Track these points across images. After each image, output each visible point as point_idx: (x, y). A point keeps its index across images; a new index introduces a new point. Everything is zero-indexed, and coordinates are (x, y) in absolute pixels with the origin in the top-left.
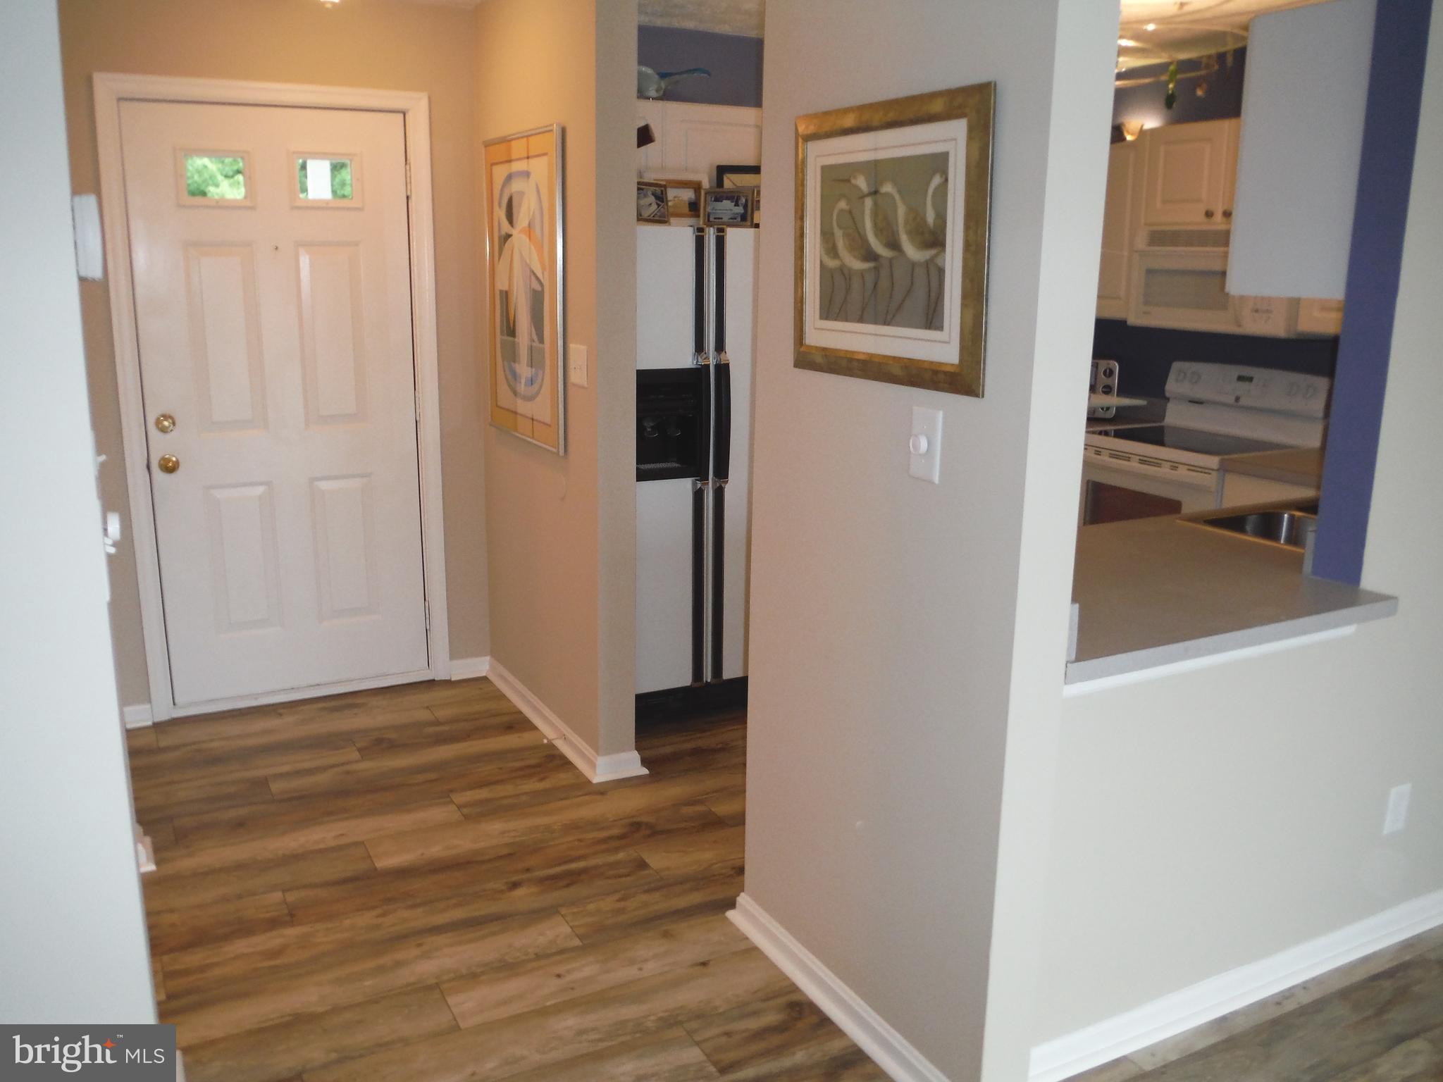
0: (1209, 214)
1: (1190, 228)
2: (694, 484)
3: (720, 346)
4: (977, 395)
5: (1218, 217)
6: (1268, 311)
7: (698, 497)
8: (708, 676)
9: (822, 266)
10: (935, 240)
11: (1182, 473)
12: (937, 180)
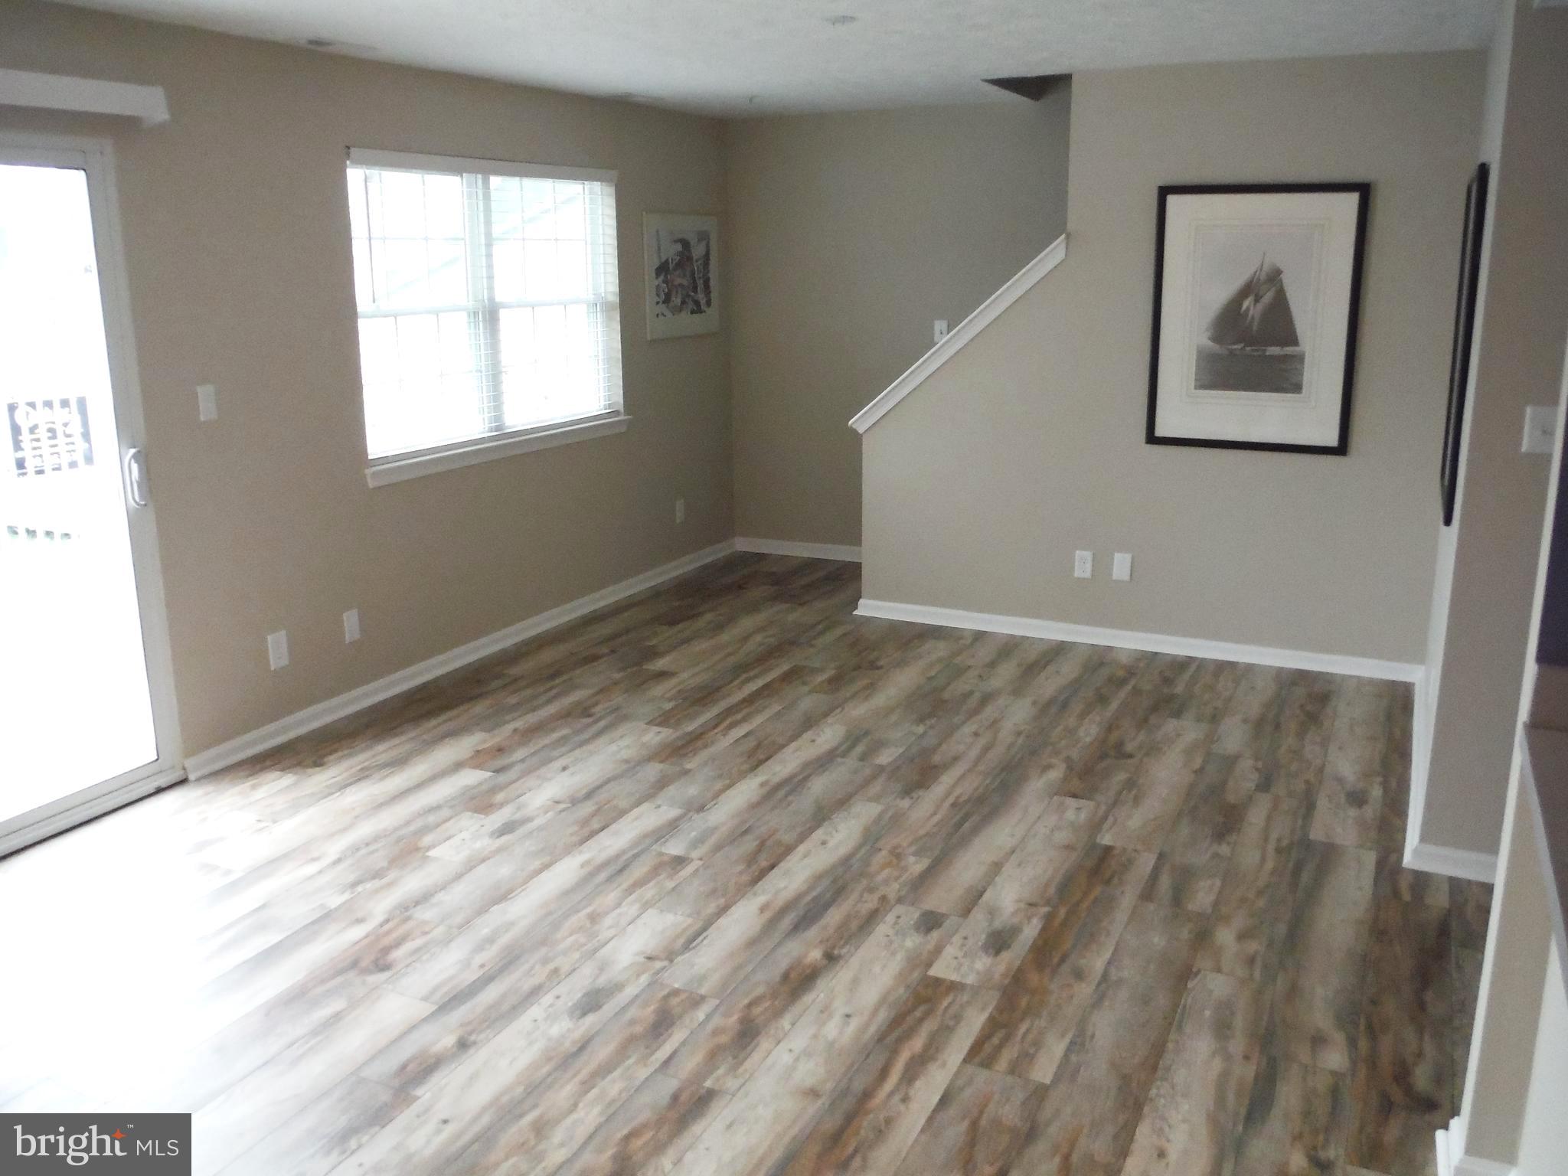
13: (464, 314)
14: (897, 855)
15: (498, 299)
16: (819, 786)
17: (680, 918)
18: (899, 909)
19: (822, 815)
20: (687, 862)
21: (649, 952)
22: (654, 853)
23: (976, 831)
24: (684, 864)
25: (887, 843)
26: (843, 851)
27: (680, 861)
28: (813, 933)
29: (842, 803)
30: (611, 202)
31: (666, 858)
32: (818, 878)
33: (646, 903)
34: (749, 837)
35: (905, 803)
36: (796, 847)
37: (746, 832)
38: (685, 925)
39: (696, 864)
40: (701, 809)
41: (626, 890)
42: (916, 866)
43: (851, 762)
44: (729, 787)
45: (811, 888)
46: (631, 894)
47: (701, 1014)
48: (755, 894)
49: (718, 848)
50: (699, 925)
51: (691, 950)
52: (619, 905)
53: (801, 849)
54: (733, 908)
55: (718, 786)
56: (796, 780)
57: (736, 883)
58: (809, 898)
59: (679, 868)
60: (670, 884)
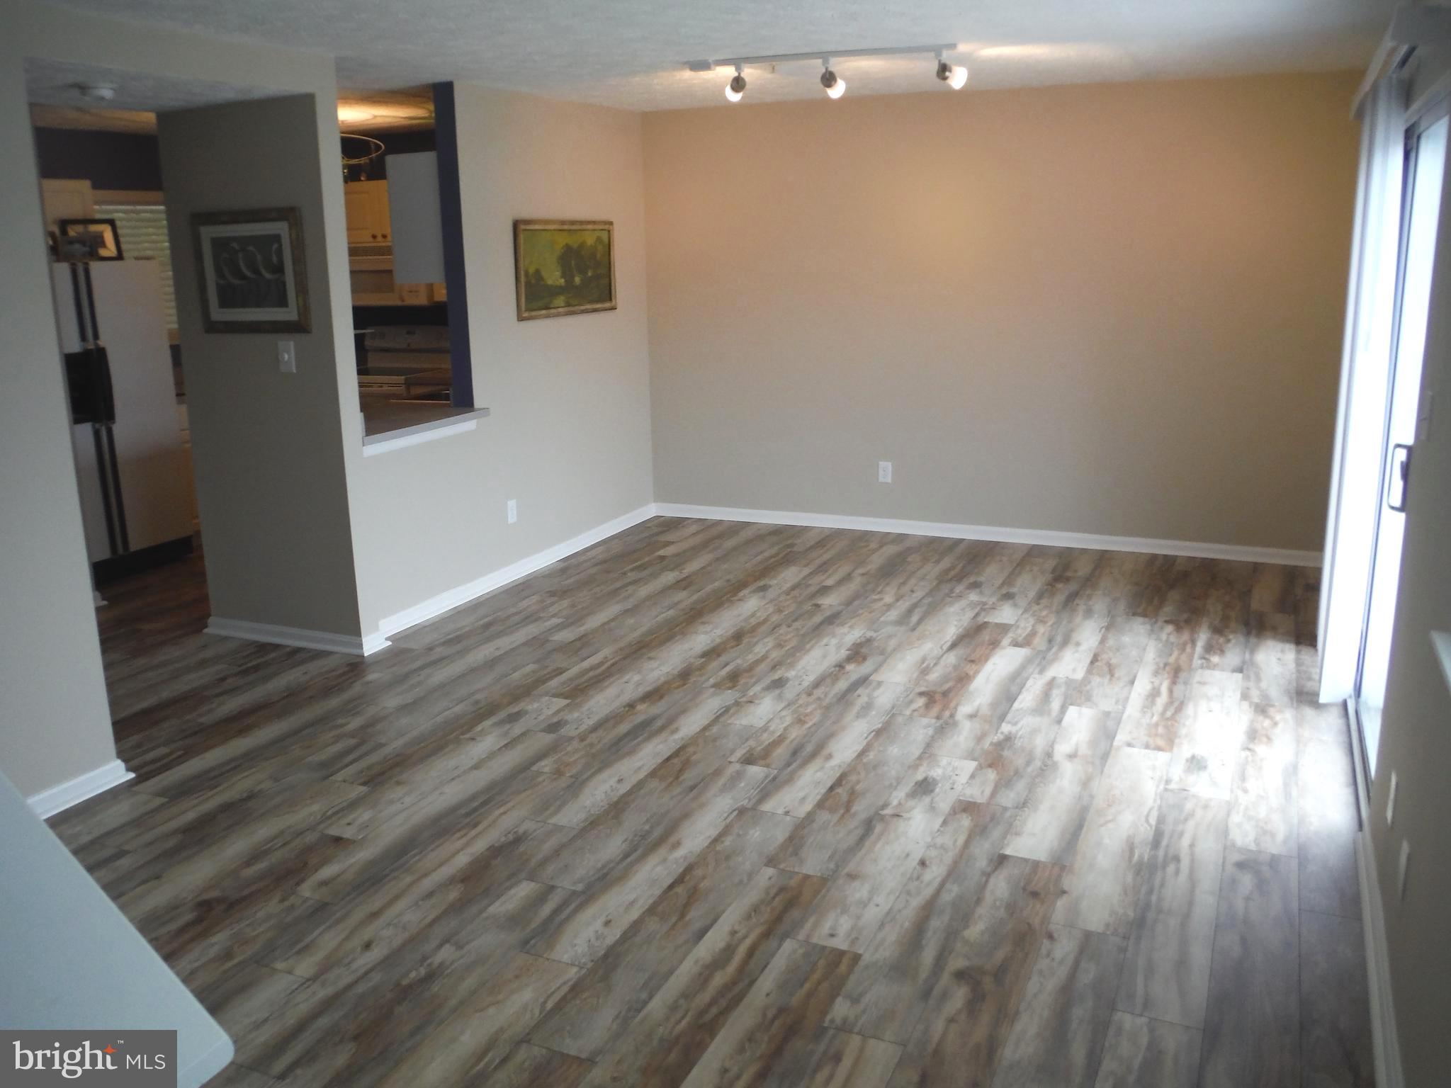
0: (374, 237)
1: (364, 245)
2: (93, 427)
3: (96, 336)
4: (309, 332)
5: (380, 238)
6: (416, 292)
7: (97, 434)
8: (120, 551)
9: (218, 284)
10: (280, 269)
11: (385, 388)
12: (275, 246)
14: (558, 773)
16: (613, 846)
17: (738, 722)
18: (573, 733)
19: (617, 809)
20: (741, 760)
21: (752, 705)
22: (773, 767)
23: (473, 798)
24: (744, 758)
25: (563, 782)
26: (604, 775)
27: (749, 760)
28: (640, 718)
29: (592, 824)
31: (762, 762)
32: (631, 752)
33: (766, 731)
34: (690, 783)
35: (528, 826)
36: (646, 777)
37: (692, 788)
38: (733, 718)
39: (733, 759)
40: (742, 812)
41: (785, 738)
42: (546, 765)
43: (567, 883)
44: (716, 840)
45: (639, 744)
46: (780, 736)
47: (712, 681)
48: (682, 739)
49: (717, 773)
50: (722, 719)
51: (726, 706)
52: (786, 729)
53: (642, 775)
54: (699, 730)
55: (728, 841)
56: (640, 851)
57: (698, 745)
58: (640, 739)
59: (747, 755)
60: (751, 743)
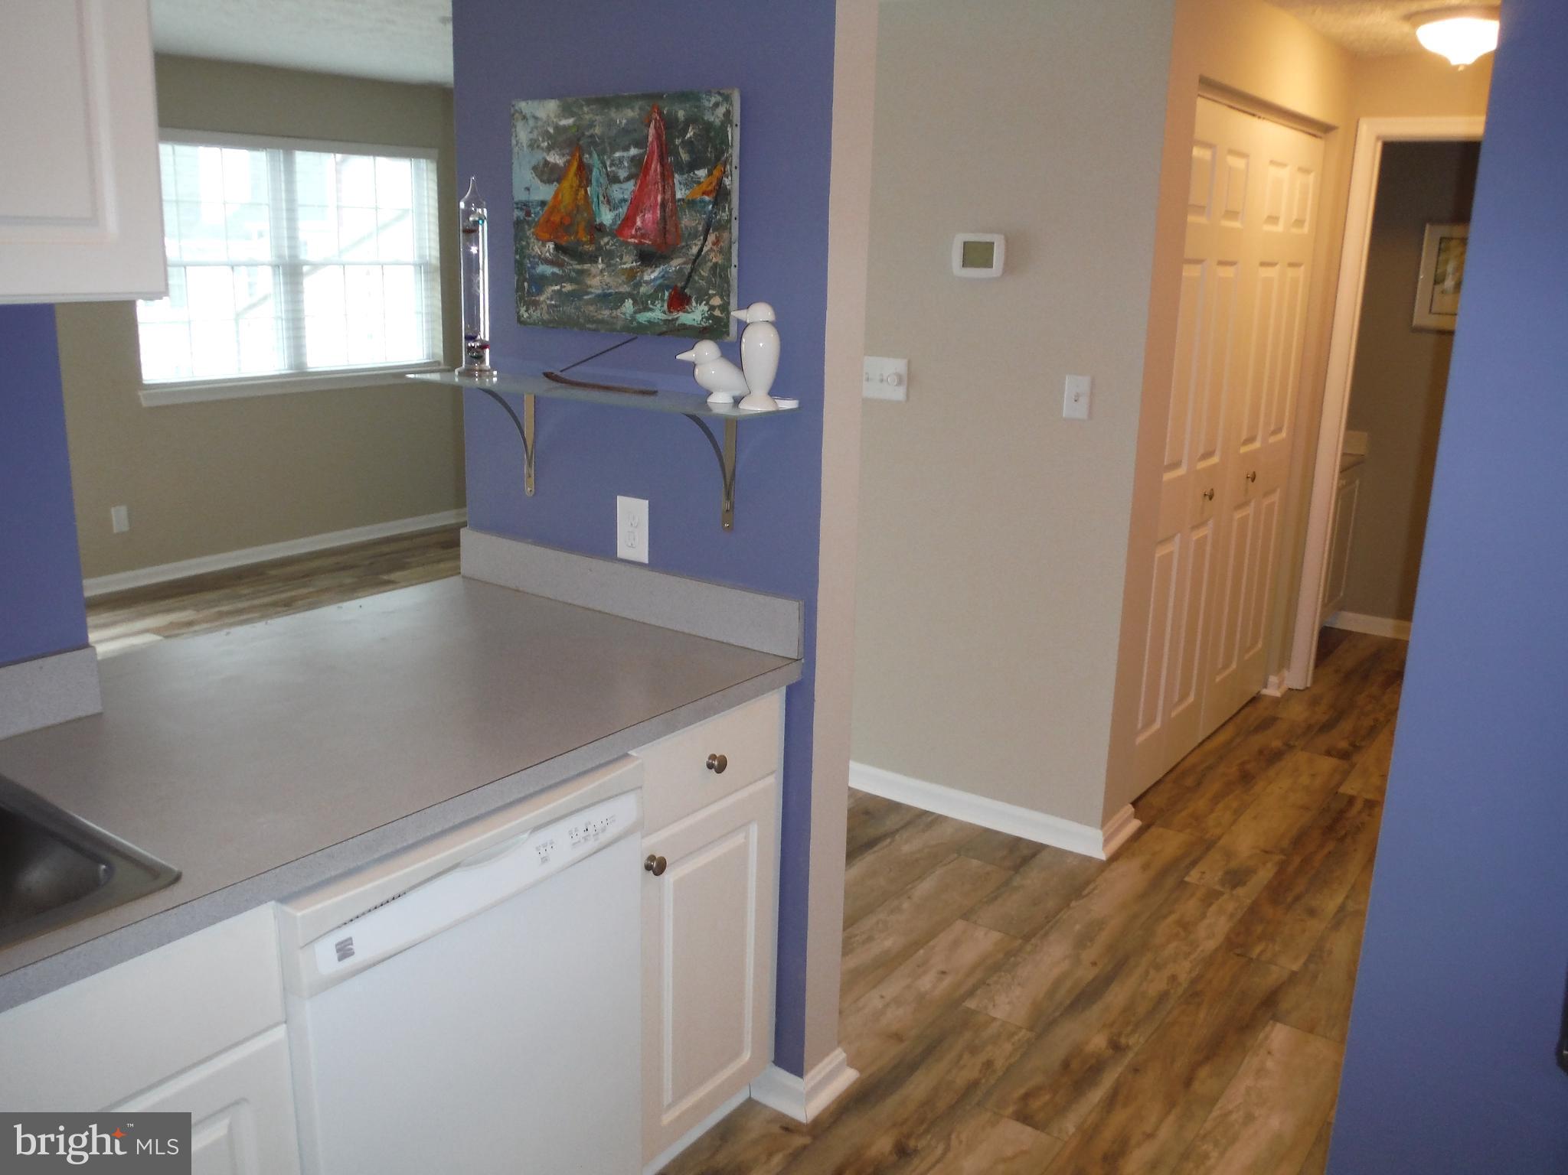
13: (269, 270)
15: (303, 256)
30: (434, 177)
